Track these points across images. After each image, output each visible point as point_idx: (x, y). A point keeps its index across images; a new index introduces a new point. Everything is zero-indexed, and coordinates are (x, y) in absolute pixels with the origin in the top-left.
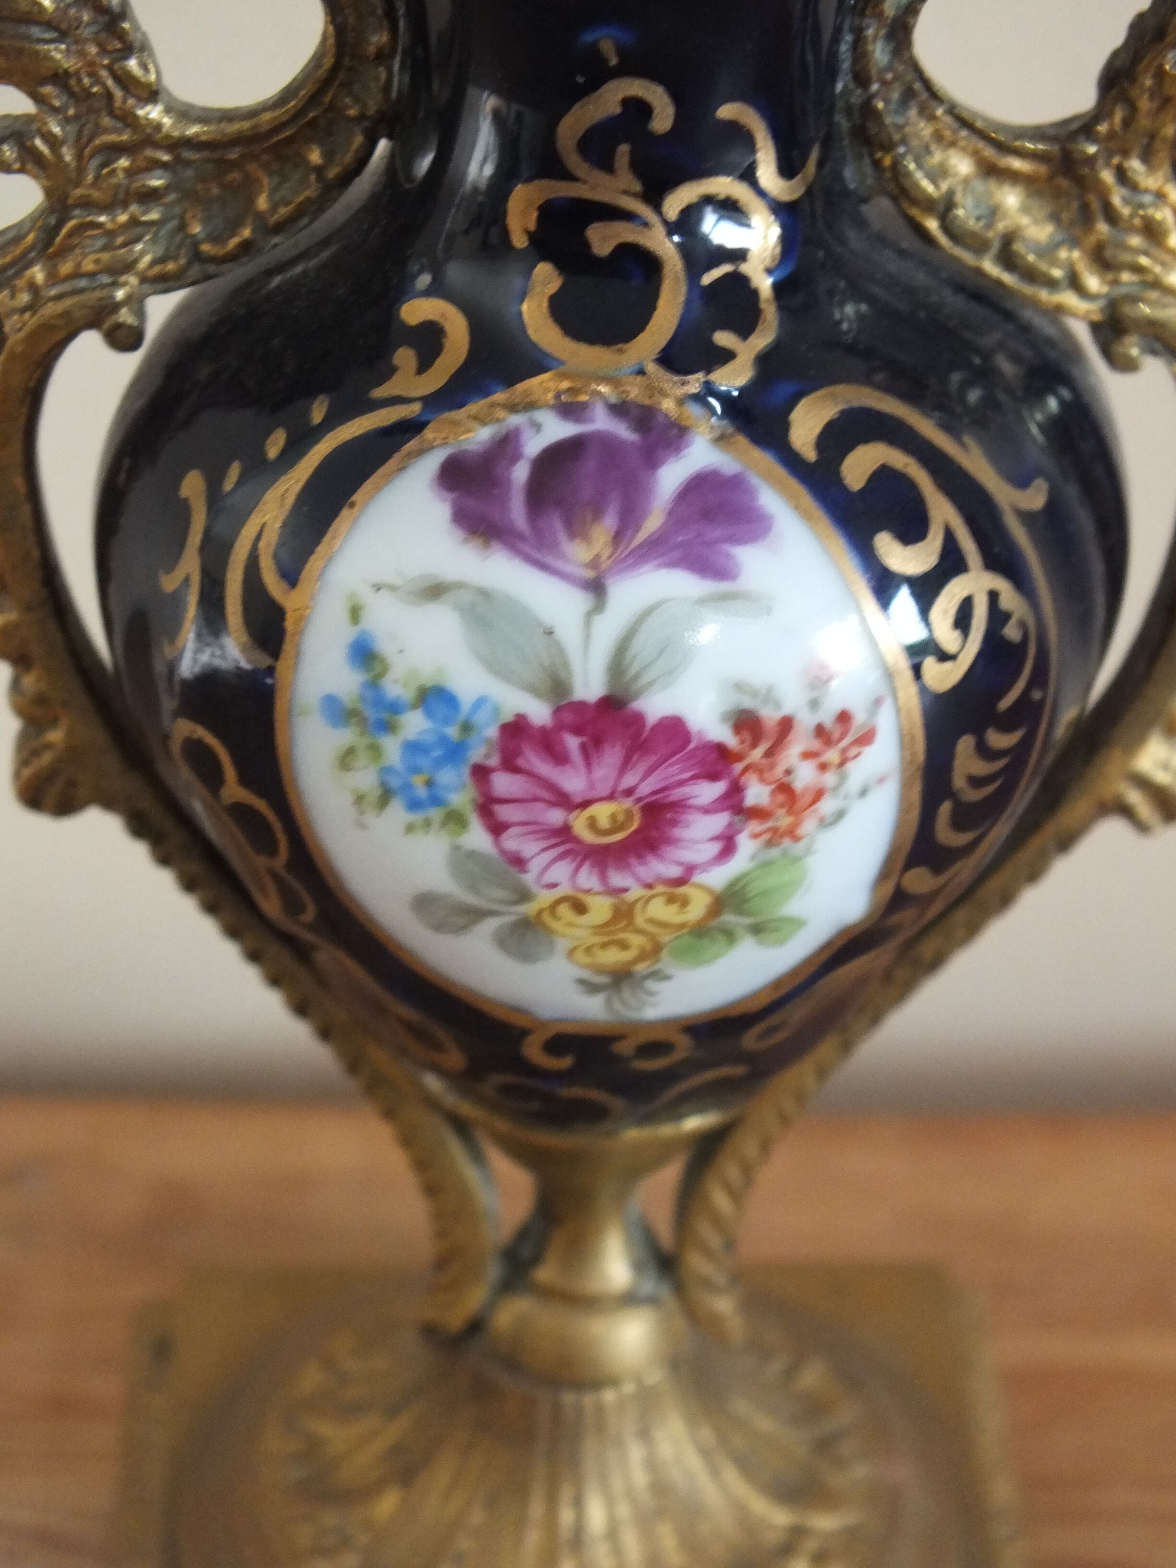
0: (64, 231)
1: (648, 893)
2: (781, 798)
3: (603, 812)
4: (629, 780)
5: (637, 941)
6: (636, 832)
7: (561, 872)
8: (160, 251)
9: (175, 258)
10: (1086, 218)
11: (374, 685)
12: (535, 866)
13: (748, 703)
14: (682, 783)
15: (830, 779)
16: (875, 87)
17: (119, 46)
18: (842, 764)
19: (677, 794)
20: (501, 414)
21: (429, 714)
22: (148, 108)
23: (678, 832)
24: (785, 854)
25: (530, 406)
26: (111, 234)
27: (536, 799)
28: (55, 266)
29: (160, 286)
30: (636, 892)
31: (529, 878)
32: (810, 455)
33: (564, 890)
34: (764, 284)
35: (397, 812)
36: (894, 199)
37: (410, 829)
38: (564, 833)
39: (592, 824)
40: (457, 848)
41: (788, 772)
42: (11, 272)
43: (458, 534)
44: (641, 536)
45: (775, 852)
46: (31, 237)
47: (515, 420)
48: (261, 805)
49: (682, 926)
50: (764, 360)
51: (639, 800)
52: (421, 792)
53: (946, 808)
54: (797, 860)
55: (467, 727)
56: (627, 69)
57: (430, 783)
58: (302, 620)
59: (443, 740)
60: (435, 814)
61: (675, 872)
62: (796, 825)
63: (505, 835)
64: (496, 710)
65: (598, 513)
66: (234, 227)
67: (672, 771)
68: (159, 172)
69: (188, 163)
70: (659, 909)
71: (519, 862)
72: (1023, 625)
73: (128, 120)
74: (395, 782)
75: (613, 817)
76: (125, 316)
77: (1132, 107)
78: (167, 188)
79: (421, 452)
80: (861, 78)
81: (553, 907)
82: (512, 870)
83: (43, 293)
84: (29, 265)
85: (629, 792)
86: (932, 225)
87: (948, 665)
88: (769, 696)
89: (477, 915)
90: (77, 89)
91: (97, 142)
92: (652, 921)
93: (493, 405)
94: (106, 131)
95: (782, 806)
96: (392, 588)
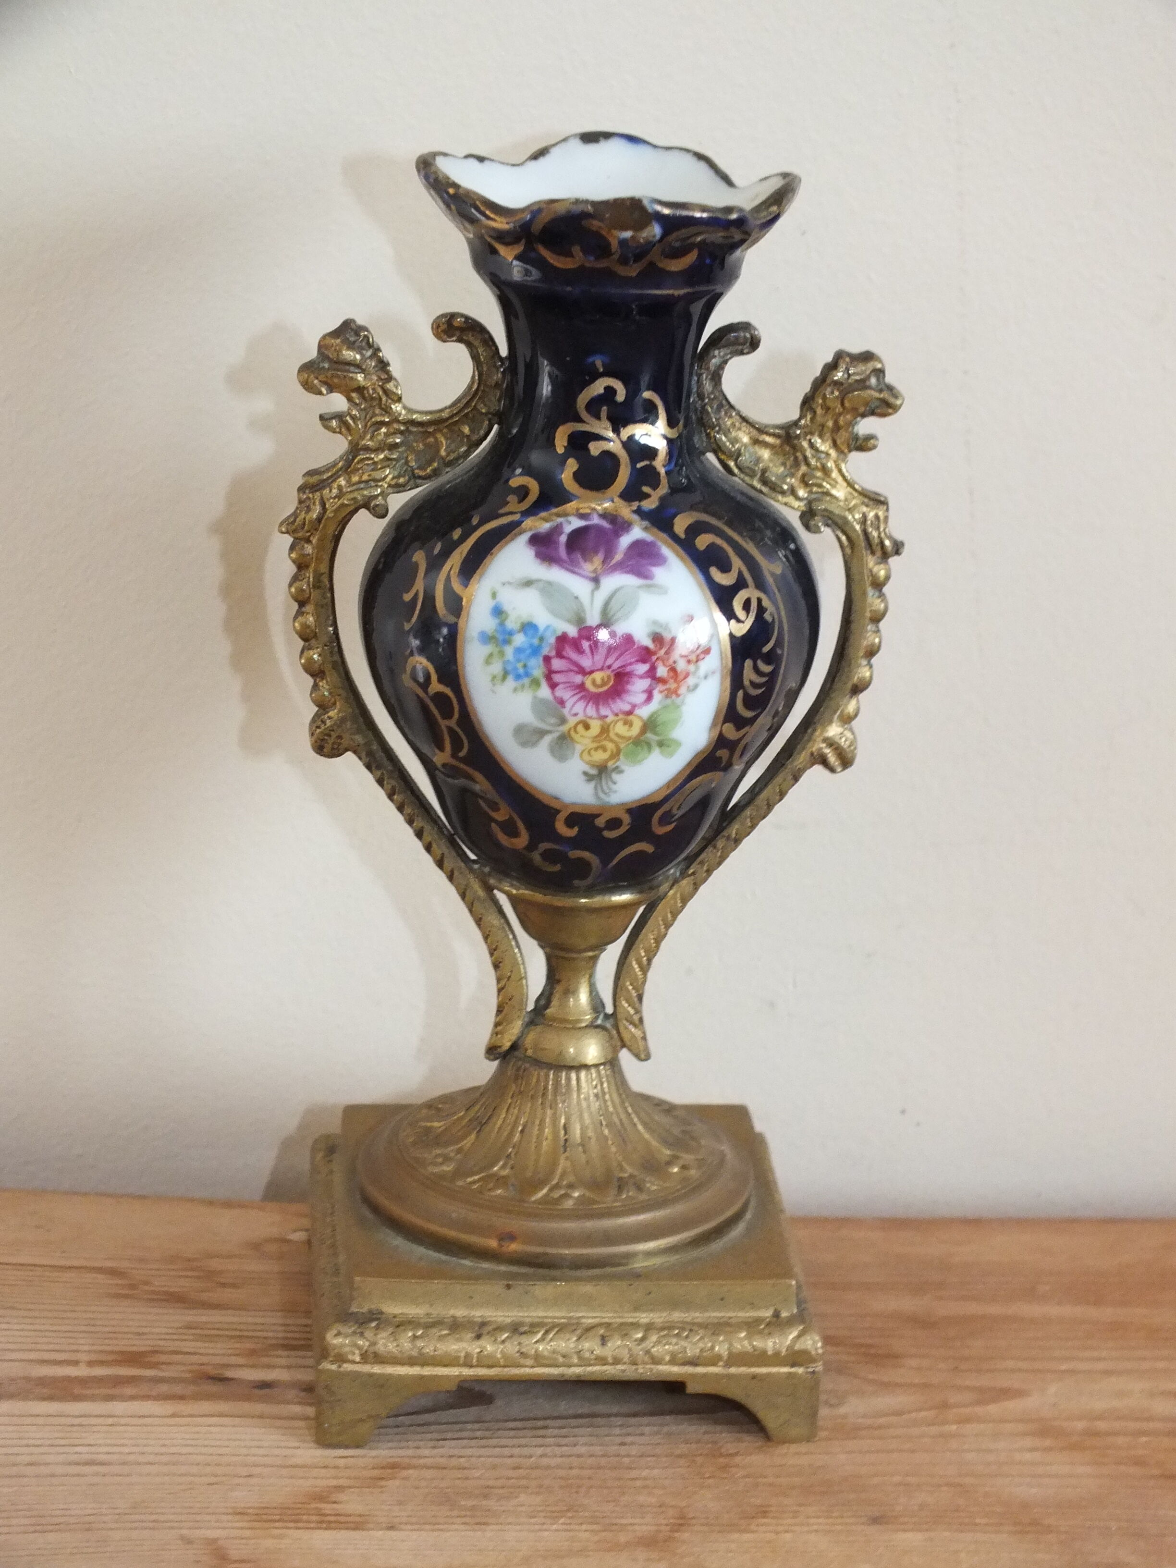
0: (356, 461)
1: (616, 718)
2: (672, 674)
3: (598, 676)
4: (609, 661)
5: (610, 746)
6: (611, 687)
7: (579, 707)
8: (396, 473)
9: (404, 476)
10: (796, 464)
11: (502, 624)
12: (568, 705)
13: (658, 630)
14: (631, 664)
15: (692, 668)
16: (707, 401)
17: (386, 377)
18: (697, 661)
19: (628, 669)
20: (554, 518)
21: (525, 634)
22: (397, 405)
23: (629, 687)
24: (673, 703)
25: (565, 515)
26: (375, 463)
27: (571, 671)
28: (350, 478)
29: (396, 490)
30: (611, 718)
31: (566, 711)
32: (683, 536)
33: (581, 717)
34: (662, 471)
35: (510, 682)
36: (715, 452)
37: (515, 690)
38: (581, 687)
39: (594, 682)
40: (535, 697)
41: (675, 662)
42: (330, 481)
43: (538, 561)
44: (614, 562)
45: (669, 701)
46: (340, 464)
47: (560, 520)
48: (448, 691)
49: (629, 738)
50: (662, 499)
51: (613, 671)
52: (521, 671)
53: (740, 694)
54: (678, 707)
55: (542, 639)
56: (607, 374)
57: (525, 666)
58: (470, 601)
59: (531, 646)
60: (526, 681)
61: (627, 708)
62: (678, 687)
63: (557, 689)
64: (555, 631)
65: (596, 552)
66: (429, 463)
67: (628, 658)
68: (399, 436)
69: (411, 432)
70: (621, 728)
71: (562, 702)
72: (771, 614)
73: (387, 411)
74: (509, 668)
75: (603, 680)
76: (380, 501)
77: (815, 412)
78: (402, 443)
79: (520, 533)
80: (701, 396)
81: (575, 727)
82: (559, 706)
83: (344, 490)
84: (339, 477)
85: (609, 667)
86: (732, 464)
87: (741, 625)
88: (667, 627)
89: (542, 733)
90: (367, 395)
91: (373, 420)
92: (617, 735)
93: (552, 514)
94: (377, 415)
95: (672, 678)
96: (510, 583)
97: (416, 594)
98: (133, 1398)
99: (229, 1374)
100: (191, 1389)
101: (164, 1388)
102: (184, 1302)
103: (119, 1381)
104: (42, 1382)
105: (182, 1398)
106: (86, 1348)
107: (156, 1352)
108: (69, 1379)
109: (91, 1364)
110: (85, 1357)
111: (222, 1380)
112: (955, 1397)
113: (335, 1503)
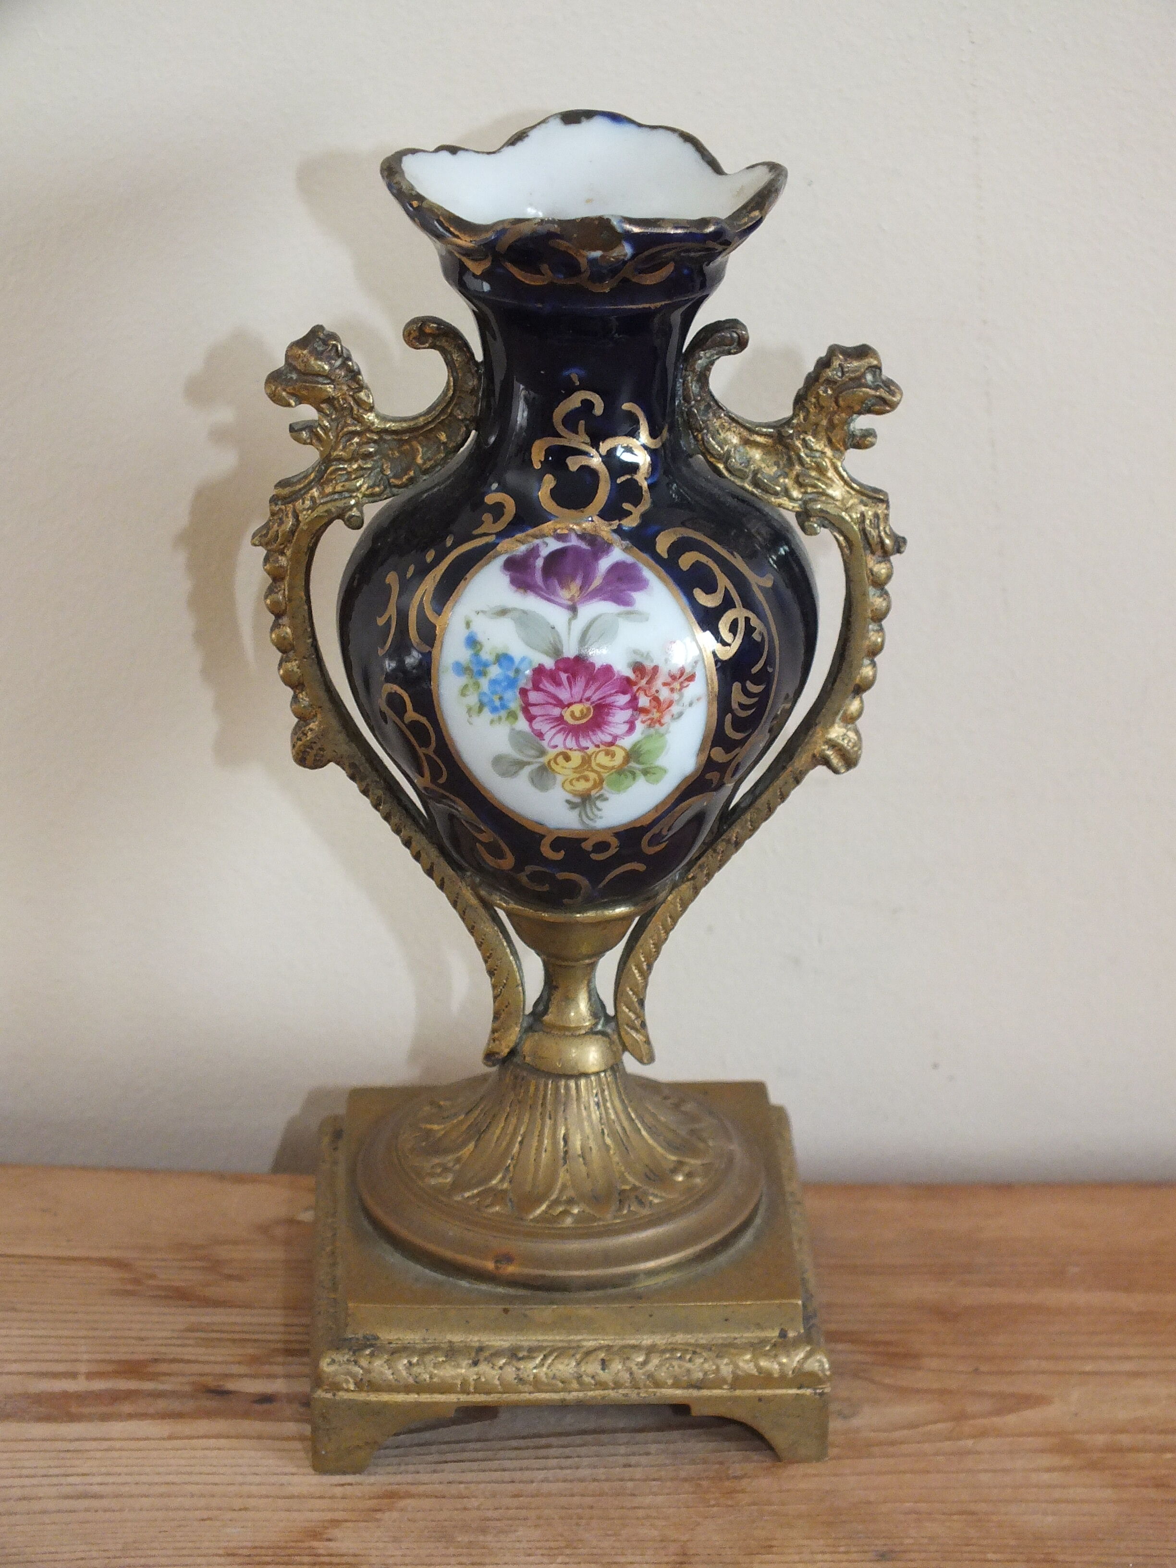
0: (328, 471)
1: (597, 750)
2: (654, 703)
3: (577, 709)
4: (588, 694)
5: (592, 776)
6: (591, 718)
7: (559, 739)
8: (371, 483)
9: (378, 486)
10: (790, 463)
11: (476, 655)
12: (547, 737)
13: (639, 659)
14: (611, 695)
15: (676, 696)
16: (693, 402)
17: (357, 386)
18: (681, 689)
19: (609, 700)
20: (530, 539)
21: (500, 665)
22: (369, 414)
23: (610, 719)
24: (657, 732)
25: (544, 536)
26: (349, 473)
27: (548, 703)
28: (323, 489)
29: (371, 499)
30: (592, 749)
31: (545, 744)
32: (665, 556)
33: (560, 749)
34: (645, 485)
35: (487, 714)
36: (703, 455)
37: (492, 722)
38: (560, 719)
39: (572, 715)
40: (513, 729)
41: (657, 691)
42: (303, 492)
43: (514, 588)
44: (593, 587)
45: (652, 731)
46: (312, 476)
47: (536, 541)
48: (423, 720)
49: (613, 768)
50: (643, 516)
51: (593, 703)
52: (497, 703)
53: (729, 716)
54: (662, 735)
55: (517, 671)
56: (583, 387)
57: (501, 699)
58: (444, 630)
59: (507, 677)
60: (503, 713)
61: (609, 739)
62: (661, 717)
63: (534, 722)
64: (531, 662)
65: (573, 579)
66: (406, 471)
67: (607, 690)
68: (372, 445)
69: (385, 441)
70: (602, 759)
71: (540, 735)
72: (761, 634)
73: (359, 420)
74: (485, 700)
75: (582, 712)
76: (355, 512)
77: (808, 412)
78: (376, 452)
79: (495, 557)
80: (687, 399)
81: (555, 759)
82: (538, 739)
83: (318, 501)
84: (311, 489)
85: (588, 699)
86: (721, 466)
87: (728, 648)
88: (648, 656)
89: (521, 764)
90: (337, 405)
91: (345, 430)
92: (599, 765)
93: (527, 535)
94: (349, 425)
95: (654, 707)
96: (483, 612)
97: (390, 618)
98: (130, 1416)
99: (230, 1386)
100: (190, 1405)
101: (162, 1405)
102: (189, 1300)
103: (116, 1397)
104: (39, 1399)
105: (178, 1416)
106: (86, 1357)
107: (156, 1361)
108: (66, 1395)
109: (90, 1376)
110: (83, 1368)
111: (221, 1393)
112: (974, 1406)
113: (329, 1540)
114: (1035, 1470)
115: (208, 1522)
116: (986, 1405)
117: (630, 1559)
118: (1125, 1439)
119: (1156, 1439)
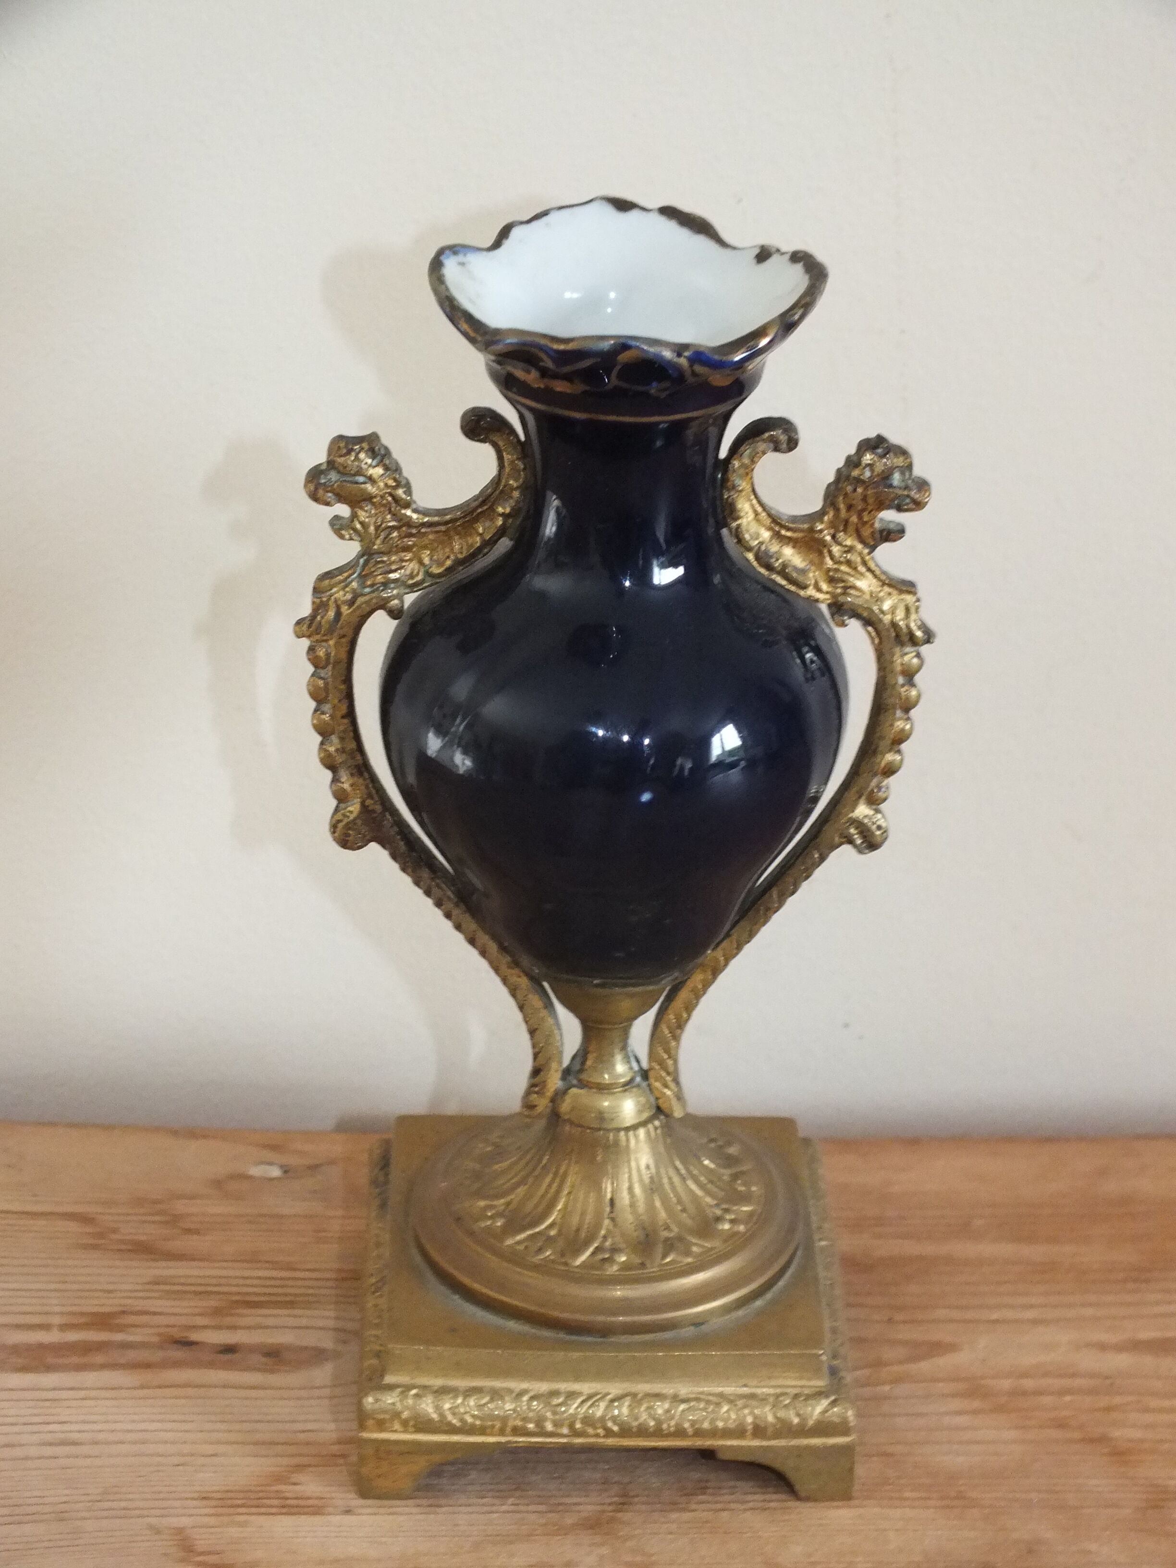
98: (103, 1367)
99: (194, 1336)
100: (157, 1356)
101: (132, 1355)
102: (151, 1253)
103: (87, 1348)
104: (16, 1350)
105: (148, 1366)
106: (57, 1309)
107: (124, 1312)
108: (41, 1346)
109: (64, 1327)
110: (56, 1320)
111: (188, 1344)
112: (888, 1354)
113: (295, 1484)
114: (947, 1413)
115: (181, 1468)
116: (900, 1352)
117: (575, 1500)
118: (1029, 1384)
119: (1057, 1383)
